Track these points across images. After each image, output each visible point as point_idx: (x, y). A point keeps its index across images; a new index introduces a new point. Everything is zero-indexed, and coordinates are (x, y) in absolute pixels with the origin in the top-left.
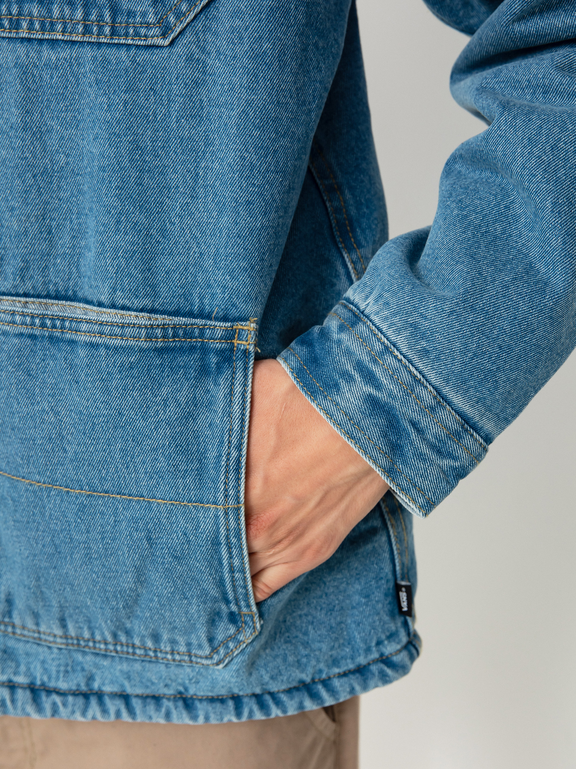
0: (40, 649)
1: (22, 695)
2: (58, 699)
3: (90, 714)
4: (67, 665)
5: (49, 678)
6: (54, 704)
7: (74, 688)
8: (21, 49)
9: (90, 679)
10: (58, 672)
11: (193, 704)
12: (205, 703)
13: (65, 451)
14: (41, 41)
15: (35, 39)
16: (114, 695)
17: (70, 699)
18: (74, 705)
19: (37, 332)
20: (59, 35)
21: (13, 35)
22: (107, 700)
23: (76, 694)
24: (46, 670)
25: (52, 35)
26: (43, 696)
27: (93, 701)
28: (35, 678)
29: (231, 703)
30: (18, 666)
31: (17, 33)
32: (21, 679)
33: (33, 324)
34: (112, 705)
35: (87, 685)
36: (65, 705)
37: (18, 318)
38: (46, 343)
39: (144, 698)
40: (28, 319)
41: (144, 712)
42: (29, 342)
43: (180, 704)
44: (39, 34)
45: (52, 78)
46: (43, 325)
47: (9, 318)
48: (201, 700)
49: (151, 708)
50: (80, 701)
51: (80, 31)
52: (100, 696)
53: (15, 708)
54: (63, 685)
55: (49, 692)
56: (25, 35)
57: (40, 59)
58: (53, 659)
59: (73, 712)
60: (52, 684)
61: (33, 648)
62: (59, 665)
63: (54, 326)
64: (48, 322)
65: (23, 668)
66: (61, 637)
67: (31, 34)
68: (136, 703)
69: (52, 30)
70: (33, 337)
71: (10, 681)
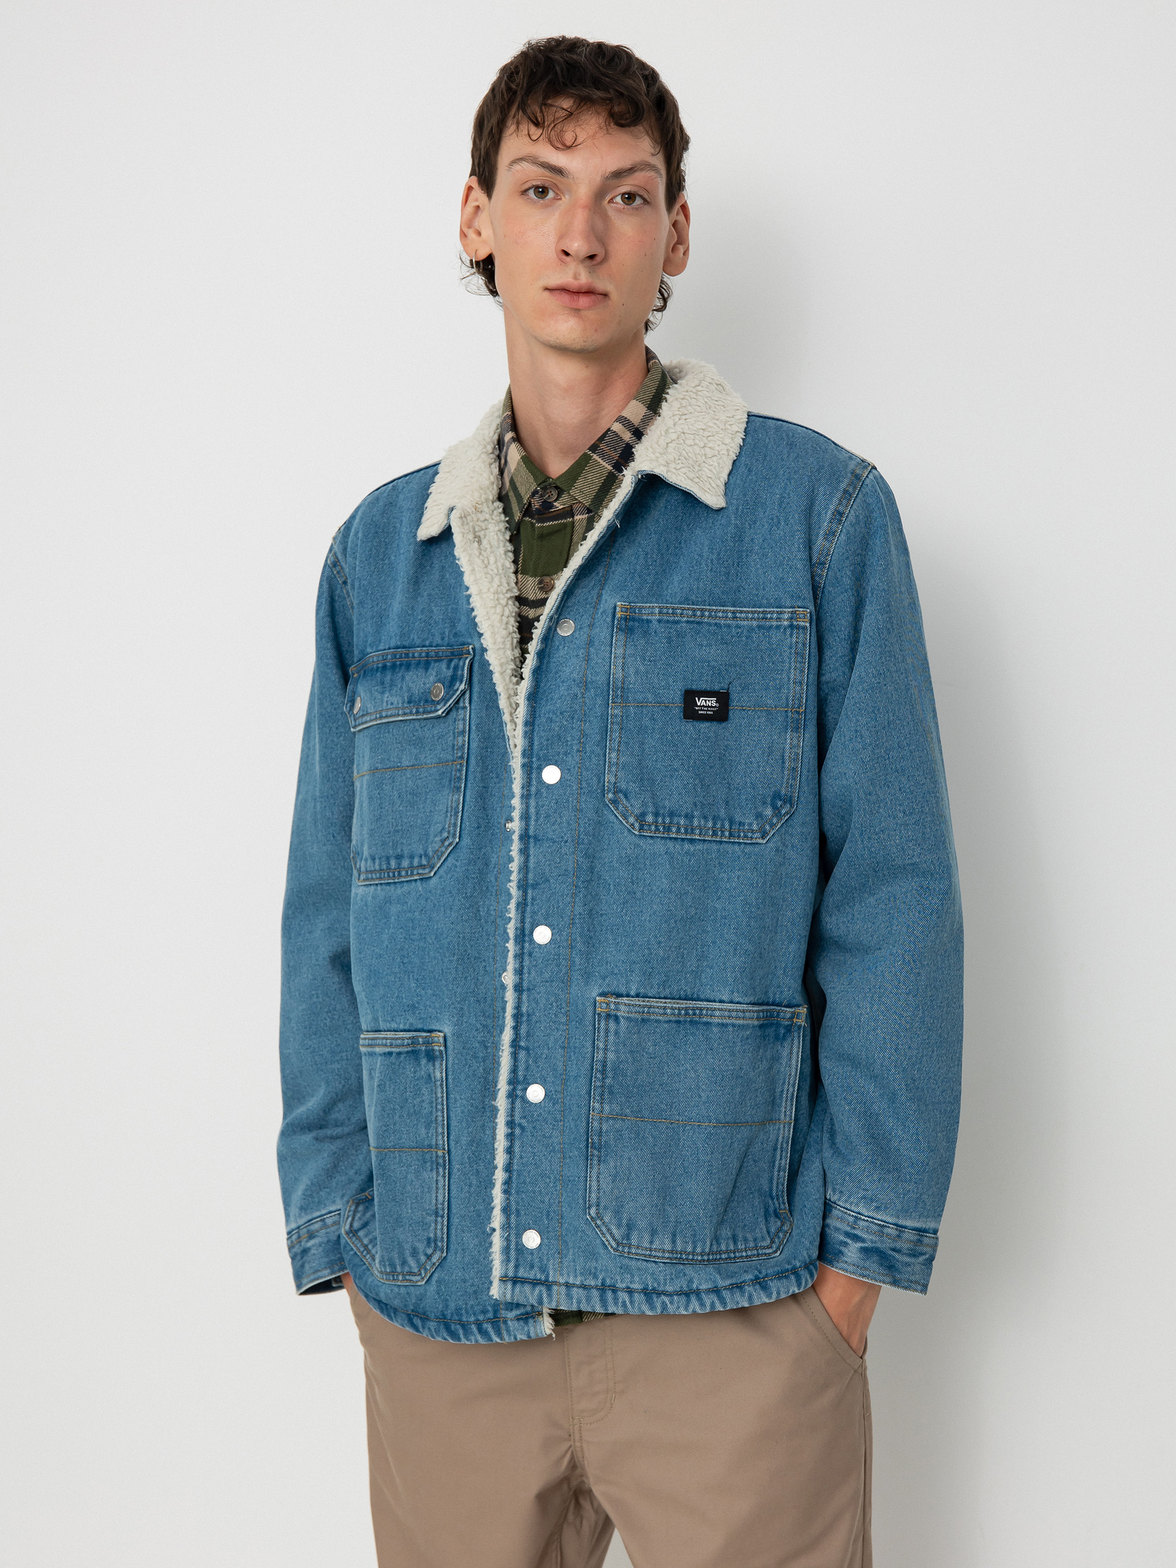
0: (649, 1265)
1: (638, 1297)
2: (666, 1299)
4: (671, 1274)
5: (659, 1284)
6: (663, 1303)
7: (678, 1290)
8: (670, 843)
9: (690, 1281)
10: (666, 1279)
11: (766, 1285)
12: (775, 1281)
14: (684, 840)
15: (680, 838)
16: (709, 1291)
17: (675, 1297)
18: (679, 1302)
19: (682, 1019)
20: (697, 836)
21: (665, 835)
22: (703, 1295)
23: (679, 1293)
24: (655, 1279)
25: (692, 836)
26: (654, 1296)
27: (693, 1298)
28: (647, 1285)
29: (793, 1277)
30: (632, 1276)
31: (668, 834)
32: (636, 1286)
33: (679, 1014)
34: (707, 1298)
35: (688, 1287)
36: (671, 1303)
37: (669, 1011)
38: (688, 1026)
39: (730, 1287)
40: (676, 1011)
42: (674, 1025)
43: (758, 1287)
44: (683, 835)
46: (687, 1014)
47: (661, 1011)
48: (771, 1280)
50: (683, 1299)
51: (710, 834)
52: (697, 1293)
53: (633, 1308)
54: (669, 1288)
55: (659, 1294)
56: (674, 836)
57: (682, 850)
59: (678, 1308)
60: (661, 1289)
62: (666, 1275)
63: (694, 1014)
64: (691, 1012)
65: (636, 1278)
67: (678, 835)
68: (726, 1294)
70: (678, 1022)
71: (628, 1287)
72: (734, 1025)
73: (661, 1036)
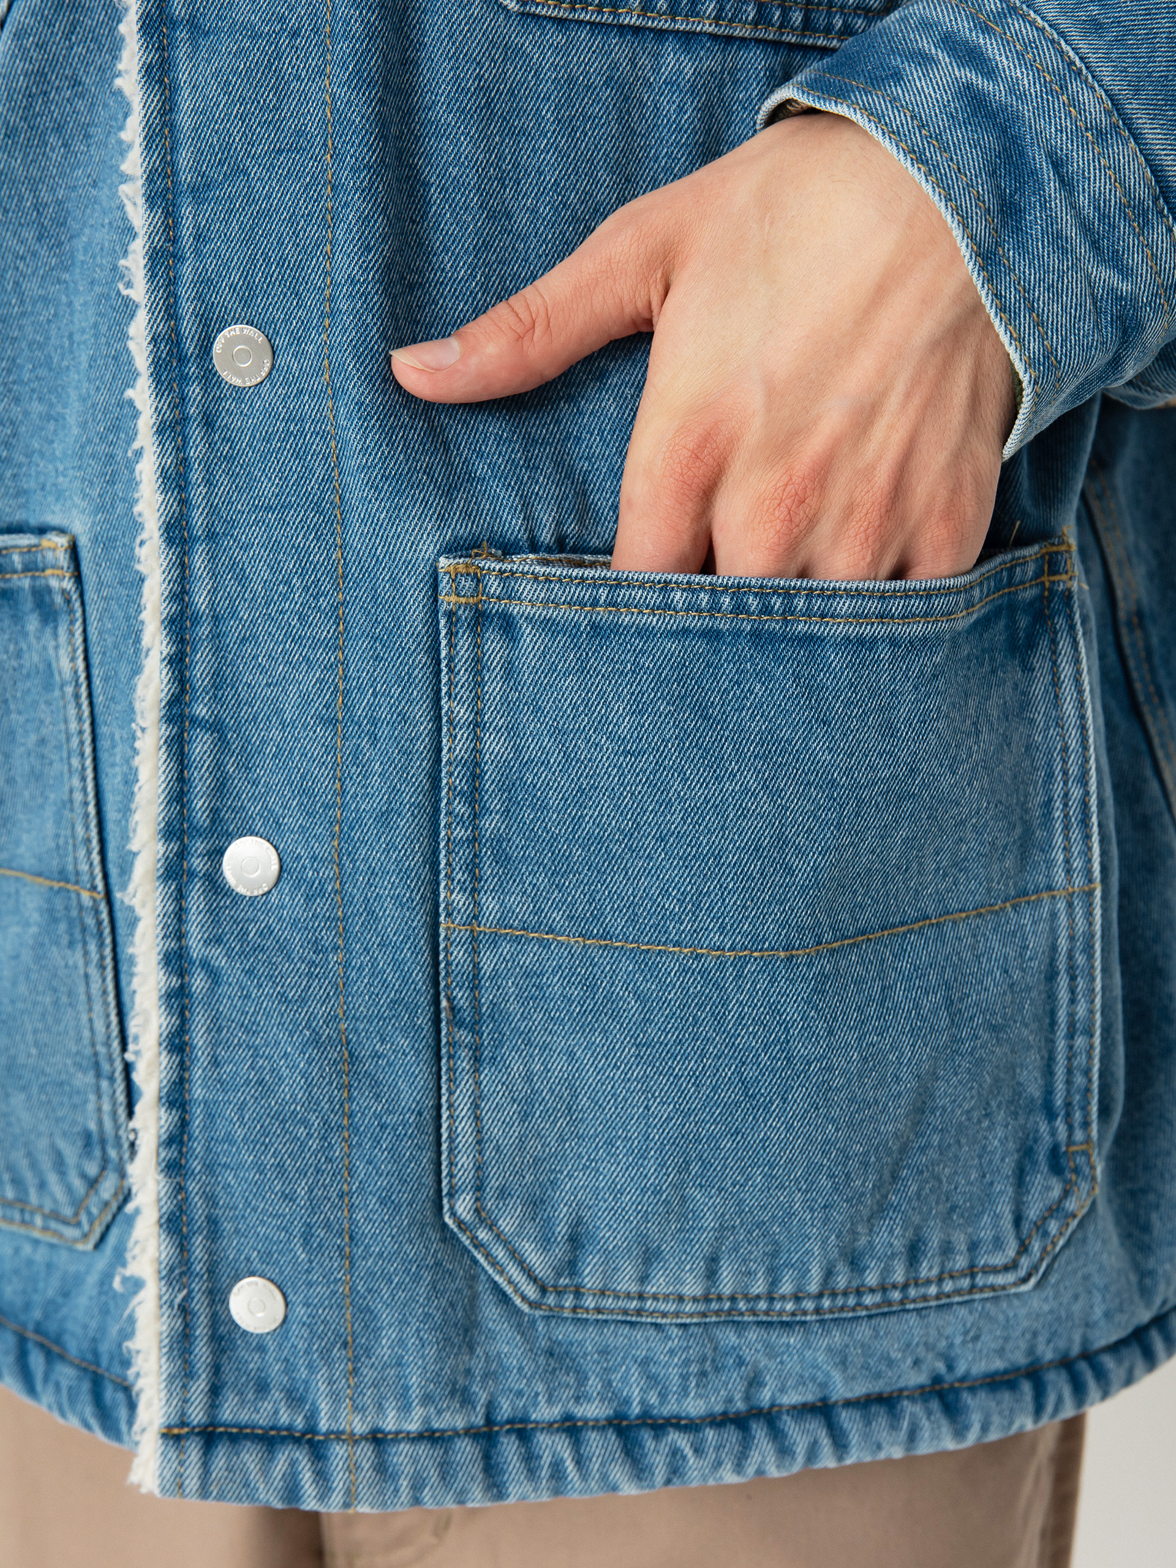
0: (638, 1335)
1: (596, 1443)
2: (682, 1441)
3: (754, 1459)
4: (703, 1360)
5: (663, 1396)
6: (675, 1452)
7: (719, 1408)
8: (619, 49)
9: (755, 1382)
10: (684, 1377)
11: (957, 1400)
12: (982, 1395)
13: (790, 871)
14: (661, 34)
15: (651, 30)
16: (804, 1410)
17: (710, 1434)
18: (718, 1448)
19: (723, 625)
20: (710, 25)
21: (607, 18)
22: (789, 1424)
23: (720, 1421)
24: (652, 1380)
25: (694, 22)
26: (647, 1438)
27: (759, 1432)
28: (627, 1402)
29: (1027, 1387)
30: (582, 1380)
31: (616, 15)
32: (593, 1410)
33: (714, 608)
34: (799, 1434)
35: (747, 1398)
36: (698, 1451)
37: (678, 597)
38: (745, 647)
39: (865, 1404)
40: (704, 598)
41: (866, 1436)
42: (701, 646)
43: (935, 1405)
44: (666, 21)
45: (681, 109)
46: (739, 608)
47: (655, 598)
48: (972, 1389)
49: (881, 1422)
50: (732, 1435)
51: (750, 18)
52: (770, 1417)
53: (584, 1476)
54: (694, 1407)
55: (660, 1426)
56: (633, 20)
57: (656, 70)
58: (672, 1352)
59: (718, 1464)
60: (670, 1408)
61: (617, 1337)
62: (687, 1363)
63: (766, 610)
64: (753, 602)
65: (594, 1384)
66: (695, 1299)
67: (649, 18)
68: (848, 1420)
69: (693, 12)
70: (712, 635)
71: (568, 1418)
72: (894, 642)
73: (660, 683)
